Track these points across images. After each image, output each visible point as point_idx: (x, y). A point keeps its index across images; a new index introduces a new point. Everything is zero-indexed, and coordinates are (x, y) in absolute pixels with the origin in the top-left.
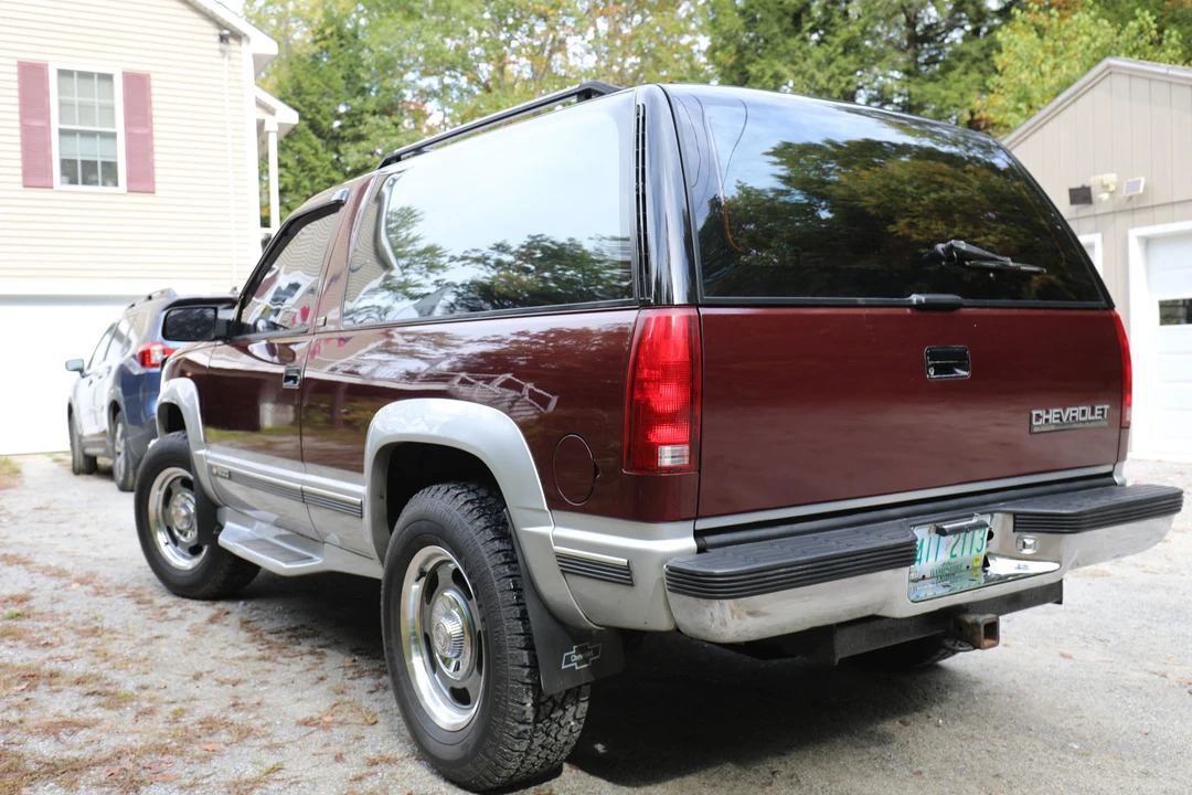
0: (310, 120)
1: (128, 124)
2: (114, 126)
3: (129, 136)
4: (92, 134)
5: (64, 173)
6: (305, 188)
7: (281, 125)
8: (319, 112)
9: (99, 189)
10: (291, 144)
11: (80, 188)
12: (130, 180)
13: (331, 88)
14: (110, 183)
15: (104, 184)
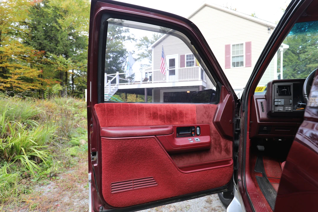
0: (292, 50)
1: (246, 53)
2: (243, 54)
3: (246, 55)
4: (238, 56)
5: (233, 65)
6: (290, 65)
7: (284, 49)
8: (294, 48)
9: (240, 67)
10: (287, 56)
11: (236, 67)
12: (246, 64)
13: (298, 43)
14: (242, 66)
15: (241, 66)
